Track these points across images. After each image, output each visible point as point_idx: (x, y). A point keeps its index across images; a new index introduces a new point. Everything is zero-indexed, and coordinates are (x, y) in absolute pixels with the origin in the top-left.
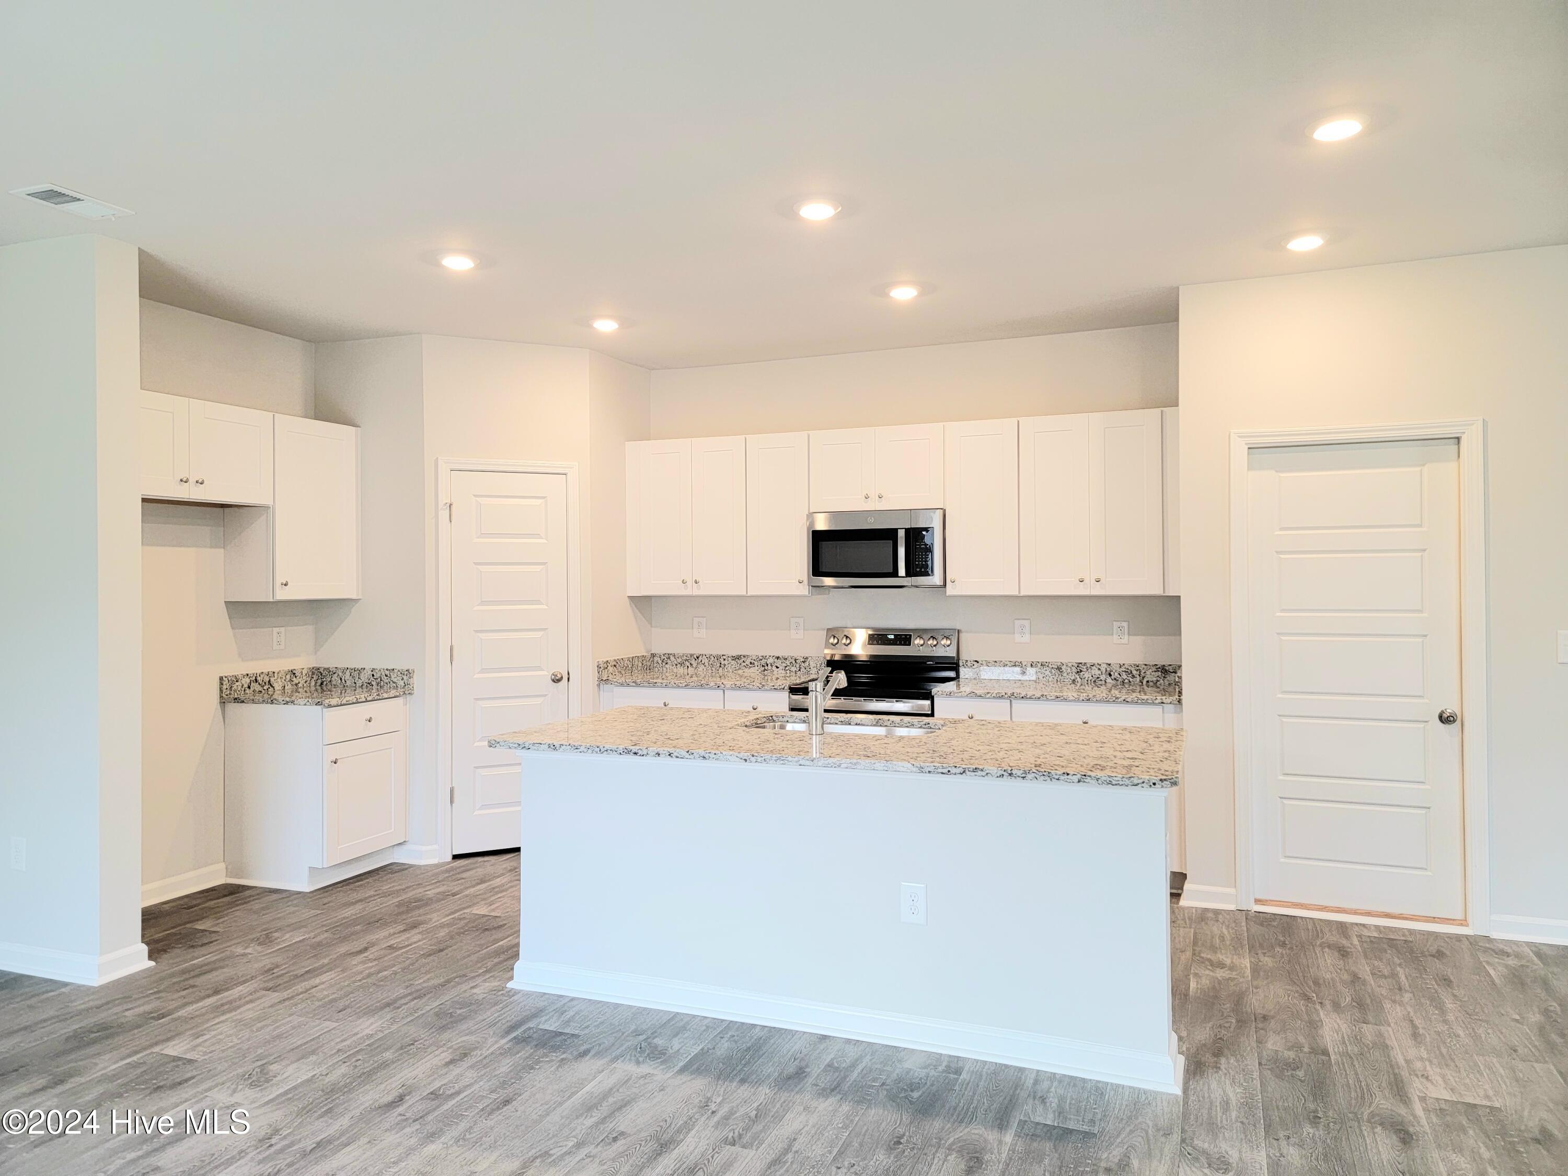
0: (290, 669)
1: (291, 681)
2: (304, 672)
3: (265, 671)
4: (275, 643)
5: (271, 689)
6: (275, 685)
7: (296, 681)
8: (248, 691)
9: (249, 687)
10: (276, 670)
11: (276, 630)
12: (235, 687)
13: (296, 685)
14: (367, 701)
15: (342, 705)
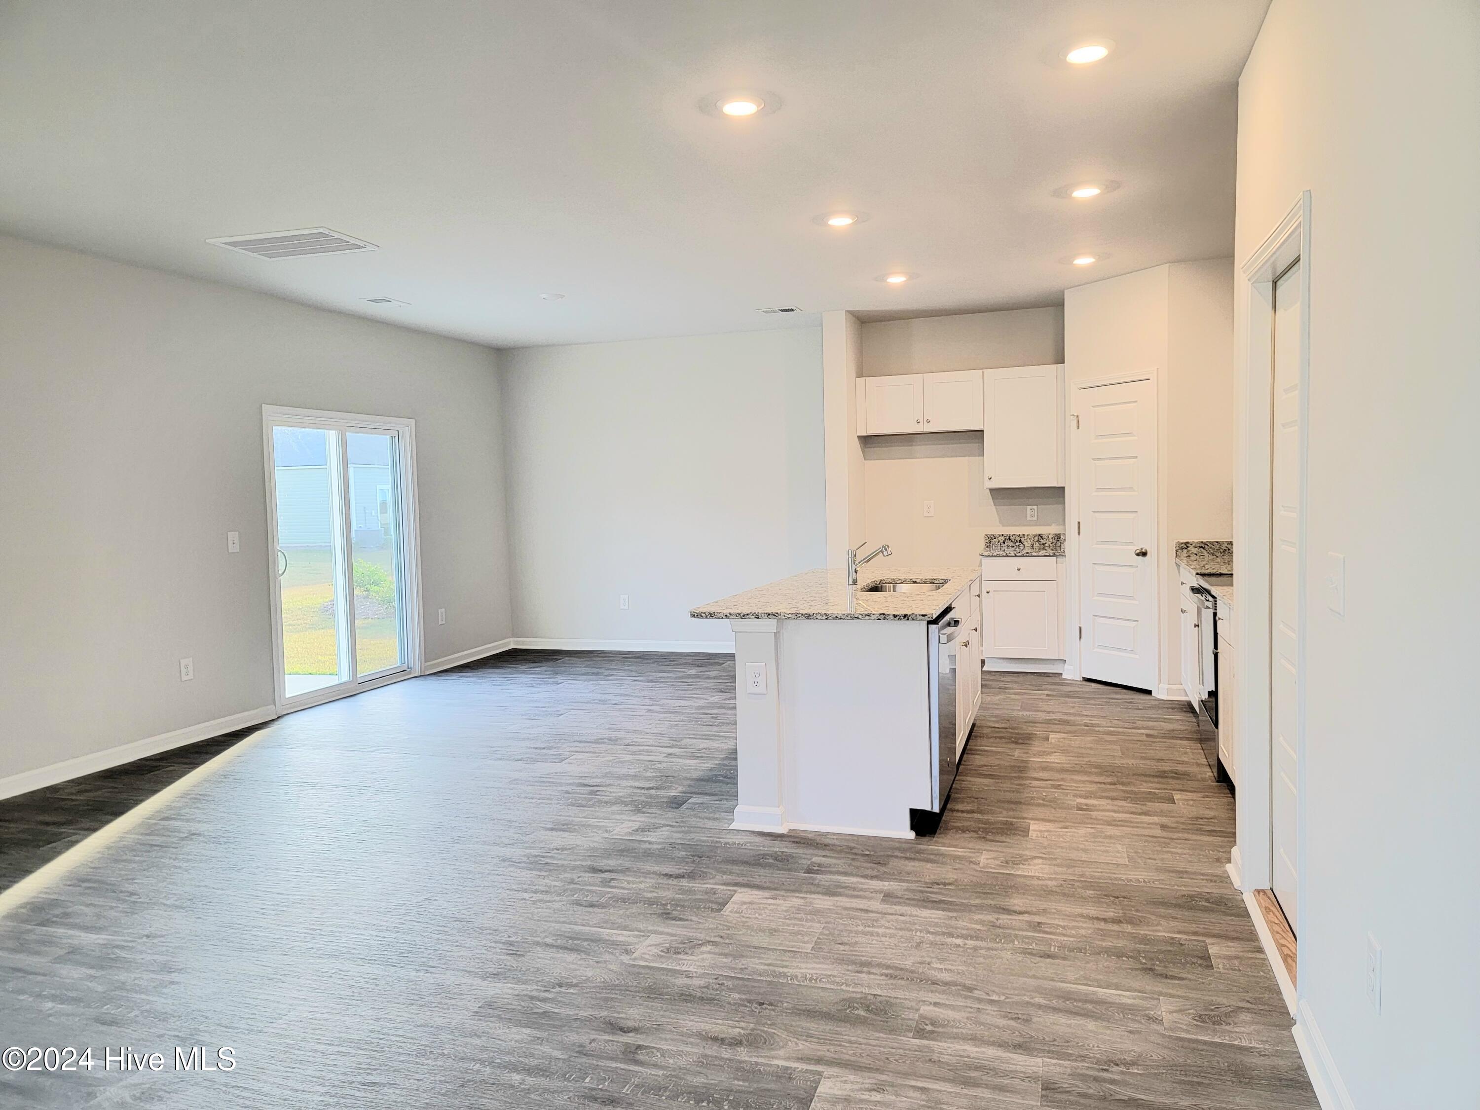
0: (1038, 533)
1: (1038, 541)
2: (1051, 536)
3: (1018, 533)
4: (1029, 515)
5: (1022, 545)
6: (1026, 543)
7: (1042, 541)
8: (1003, 545)
9: (1004, 543)
10: (1026, 534)
11: (1029, 507)
12: (993, 541)
13: (1043, 544)
14: (1016, 556)
15: (992, 556)
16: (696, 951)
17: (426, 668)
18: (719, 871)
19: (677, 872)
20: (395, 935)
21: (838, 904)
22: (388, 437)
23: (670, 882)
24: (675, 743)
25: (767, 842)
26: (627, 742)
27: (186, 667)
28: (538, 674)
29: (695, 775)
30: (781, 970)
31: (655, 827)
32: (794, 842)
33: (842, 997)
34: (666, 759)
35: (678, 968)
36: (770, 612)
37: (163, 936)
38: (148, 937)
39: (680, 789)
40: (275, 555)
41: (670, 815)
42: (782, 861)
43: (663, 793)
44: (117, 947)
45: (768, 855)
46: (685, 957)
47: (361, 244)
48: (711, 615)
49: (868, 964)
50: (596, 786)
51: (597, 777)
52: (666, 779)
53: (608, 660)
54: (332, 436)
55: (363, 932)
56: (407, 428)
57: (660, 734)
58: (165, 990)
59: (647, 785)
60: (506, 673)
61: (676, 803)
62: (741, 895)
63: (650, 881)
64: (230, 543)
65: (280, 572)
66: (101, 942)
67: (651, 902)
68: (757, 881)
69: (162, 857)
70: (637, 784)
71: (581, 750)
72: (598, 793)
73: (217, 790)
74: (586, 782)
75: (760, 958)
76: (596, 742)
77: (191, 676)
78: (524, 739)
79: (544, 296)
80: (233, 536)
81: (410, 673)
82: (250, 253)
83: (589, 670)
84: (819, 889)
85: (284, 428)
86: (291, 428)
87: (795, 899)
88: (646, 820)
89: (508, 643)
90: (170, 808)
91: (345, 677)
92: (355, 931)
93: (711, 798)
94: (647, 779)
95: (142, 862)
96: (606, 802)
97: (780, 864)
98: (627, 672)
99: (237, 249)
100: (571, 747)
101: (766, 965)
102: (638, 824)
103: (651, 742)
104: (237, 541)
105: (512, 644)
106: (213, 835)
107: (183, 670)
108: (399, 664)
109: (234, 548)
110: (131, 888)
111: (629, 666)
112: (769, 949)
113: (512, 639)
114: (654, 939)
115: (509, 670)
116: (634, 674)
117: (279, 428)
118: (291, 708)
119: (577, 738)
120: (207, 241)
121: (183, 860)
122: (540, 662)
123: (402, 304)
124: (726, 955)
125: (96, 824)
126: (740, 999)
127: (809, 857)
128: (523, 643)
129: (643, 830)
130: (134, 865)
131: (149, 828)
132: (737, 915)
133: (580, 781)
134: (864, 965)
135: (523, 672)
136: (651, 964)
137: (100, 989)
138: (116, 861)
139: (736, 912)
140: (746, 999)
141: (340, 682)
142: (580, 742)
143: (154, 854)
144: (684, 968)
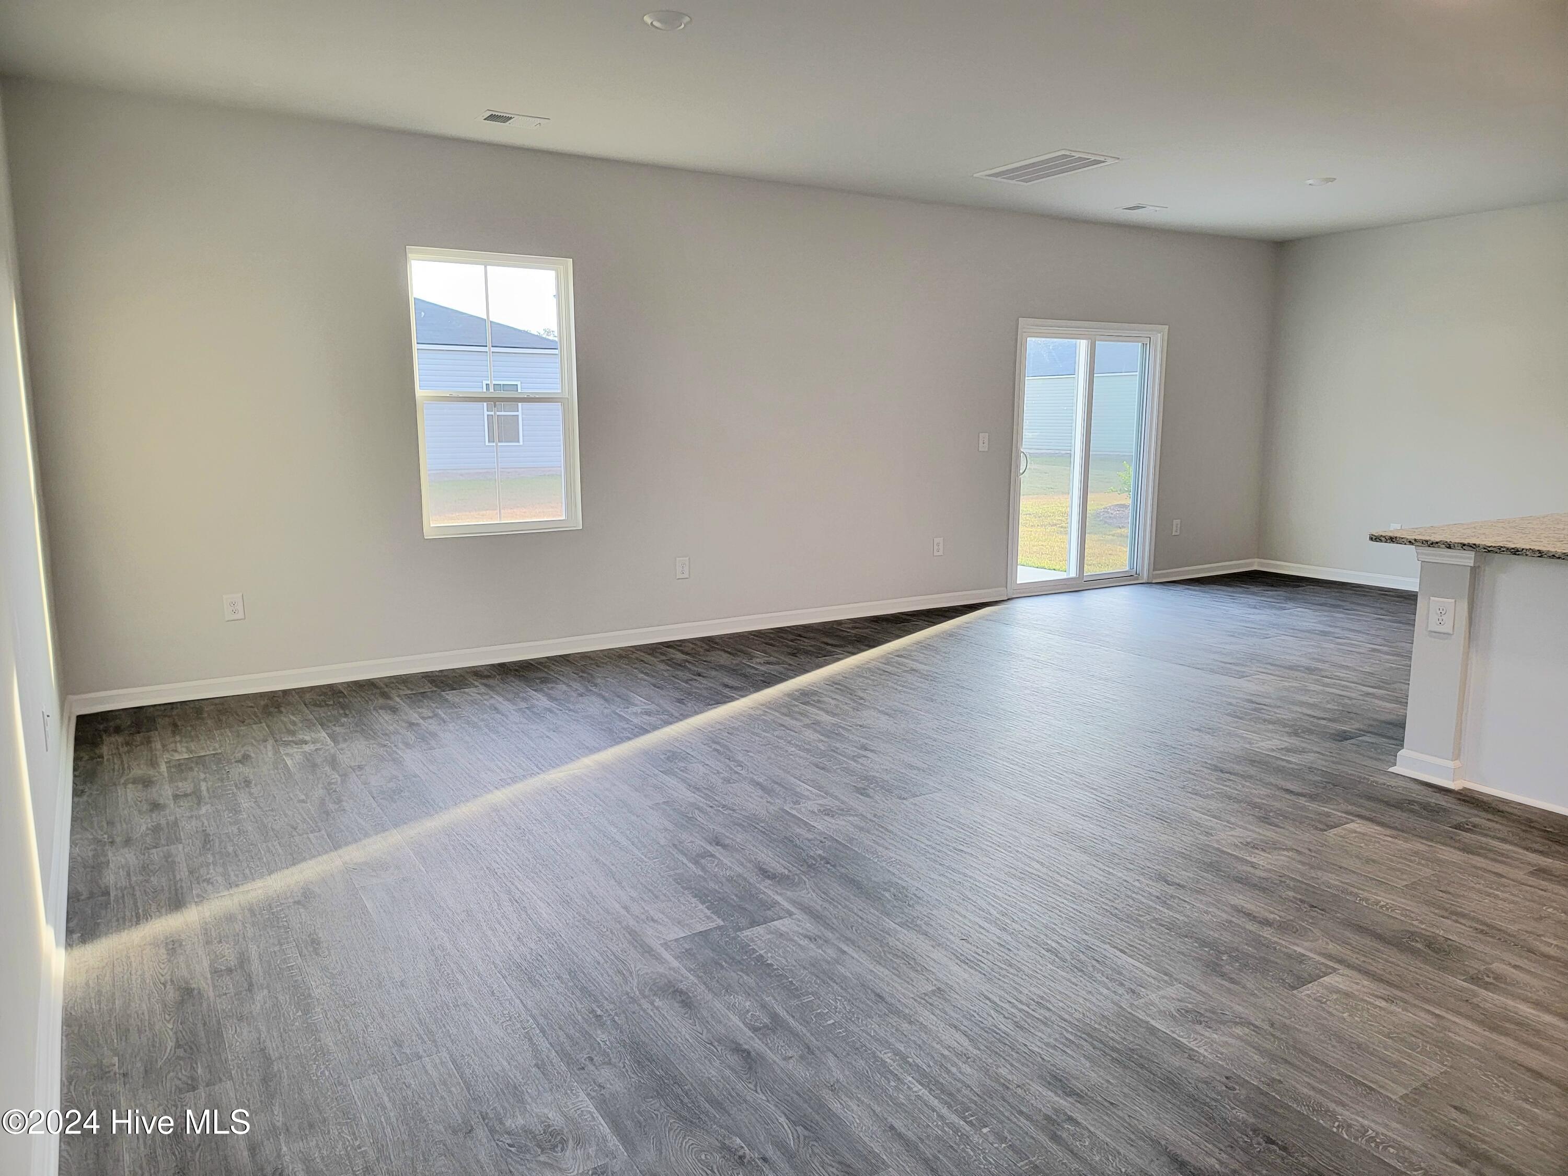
16: (1276, 852)
17: (1155, 577)
18: (1347, 801)
19: (1300, 790)
20: (1020, 769)
21: (1470, 861)
22: (1140, 344)
23: (1287, 796)
24: (1382, 684)
25: (1429, 792)
26: (1324, 674)
27: (938, 544)
28: (1268, 597)
29: (1384, 717)
30: (1353, 889)
31: (1303, 751)
32: (1459, 799)
33: (1407, 928)
34: (1361, 698)
35: (1248, 858)
36: (1466, 542)
37: (869, 728)
38: (861, 726)
39: (1357, 726)
40: (1018, 457)
41: (1328, 744)
42: (1432, 811)
43: (1334, 725)
44: (840, 727)
45: (1414, 801)
46: (1262, 853)
47: (1102, 159)
48: (1392, 540)
49: (1464, 916)
50: (1265, 705)
51: (1270, 698)
52: (1348, 713)
53: (1359, 595)
54: (1083, 345)
55: (998, 761)
56: (1159, 337)
57: (1372, 674)
58: (859, 760)
59: (1322, 715)
60: (1233, 592)
61: (1343, 737)
62: (1357, 825)
63: (1264, 791)
64: (981, 442)
65: (1021, 472)
66: (833, 722)
67: (1255, 806)
68: (1386, 819)
69: (888, 680)
70: (1309, 712)
71: (1269, 672)
72: (1263, 711)
73: (941, 644)
74: (1254, 699)
75: (1338, 875)
76: (1290, 668)
77: (941, 553)
78: (1215, 653)
79: (1310, 182)
80: (984, 437)
81: (1137, 579)
82: (1010, 182)
83: (1333, 602)
84: (1457, 845)
85: (1037, 339)
86: (1043, 339)
87: (1419, 845)
88: (1297, 743)
89: (1251, 564)
90: (904, 649)
91: (1073, 573)
92: (993, 759)
93: (1387, 740)
94: (1325, 710)
95: (873, 680)
96: (1265, 720)
97: (1424, 813)
98: (1373, 609)
99: (999, 179)
100: (1260, 667)
101: (1342, 882)
102: (1287, 744)
103: (1355, 679)
104: (986, 441)
105: (1255, 565)
106: (925, 673)
107: (936, 547)
108: (1127, 569)
109: (983, 447)
110: (862, 695)
111: (1381, 603)
112: (1354, 872)
113: (1257, 560)
114: (1238, 832)
115: (1240, 590)
116: (1383, 612)
117: (1033, 339)
118: (1020, 593)
119: (1270, 661)
120: (975, 175)
121: (900, 685)
122: (1280, 586)
123: (1157, 209)
124: (1303, 864)
125: (855, 651)
126: (1294, 897)
127: (1467, 815)
128: (1268, 565)
129: (1288, 750)
130: (869, 681)
131: (887, 660)
132: (1341, 839)
133: (1251, 698)
134: (1458, 915)
135: (1254, 594)
136: (1224, 849)
137: (823, 748)
138: (860, 676)
139: (1341, 837)
140: (1300, 899)
141: (1068, 577)
142: (1272, 665)
143: (883, 677)
144: (1254, 860)
